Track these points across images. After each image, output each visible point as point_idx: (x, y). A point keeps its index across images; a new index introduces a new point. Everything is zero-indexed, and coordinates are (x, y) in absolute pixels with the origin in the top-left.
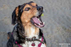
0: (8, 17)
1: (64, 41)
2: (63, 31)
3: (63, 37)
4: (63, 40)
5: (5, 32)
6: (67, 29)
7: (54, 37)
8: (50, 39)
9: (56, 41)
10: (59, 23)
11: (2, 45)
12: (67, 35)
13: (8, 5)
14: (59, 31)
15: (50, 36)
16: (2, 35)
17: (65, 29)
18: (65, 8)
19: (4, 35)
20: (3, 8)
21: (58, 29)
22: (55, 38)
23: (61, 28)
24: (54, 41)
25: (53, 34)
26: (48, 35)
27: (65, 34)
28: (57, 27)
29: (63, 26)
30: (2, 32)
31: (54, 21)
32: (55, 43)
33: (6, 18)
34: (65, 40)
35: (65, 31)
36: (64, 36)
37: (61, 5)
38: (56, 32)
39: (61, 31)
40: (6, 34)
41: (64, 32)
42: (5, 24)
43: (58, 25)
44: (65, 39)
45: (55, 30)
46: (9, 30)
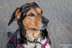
0: (8, 16)
1: (67, 42)
2: (66, 30)
3: (66, 37)
4: (67, 40)
5: (4, 31)
6: (71, 28)
7: (57, 37)
8: (53, 39)
9: (60, 41)
10: (62, 22)
11: (2, 45)
12: (71, 35)
13: (8, 3)
14: (62, 30)
15: (53, 37)
16: (2, 35)
17: (69, 28)
18: (69, 7)
19: (4, 35)
20: (3, 6)
21: (62, 29)
22: (58, 39)
23: (64, 28)
24: (57, 41)
25: (56, 34)
26: (51, 35)
27: (68, 34)
28: (61, 26)
29: (67, 26)
30: (2, 32)
31: (57, 20)
32: (58, 43)
33: (5, 17)
34: (69, 41)
35: (69, 30)
36: (68, 36)
37: (65, 3)
38: (59, 32)
39: (64, 31)
40: (6, 34)
41: (68, 32)
42: (5, 23)
43: (61, 24)
44: (69, 39)
45: (58, 30)
46: (9, 30)
